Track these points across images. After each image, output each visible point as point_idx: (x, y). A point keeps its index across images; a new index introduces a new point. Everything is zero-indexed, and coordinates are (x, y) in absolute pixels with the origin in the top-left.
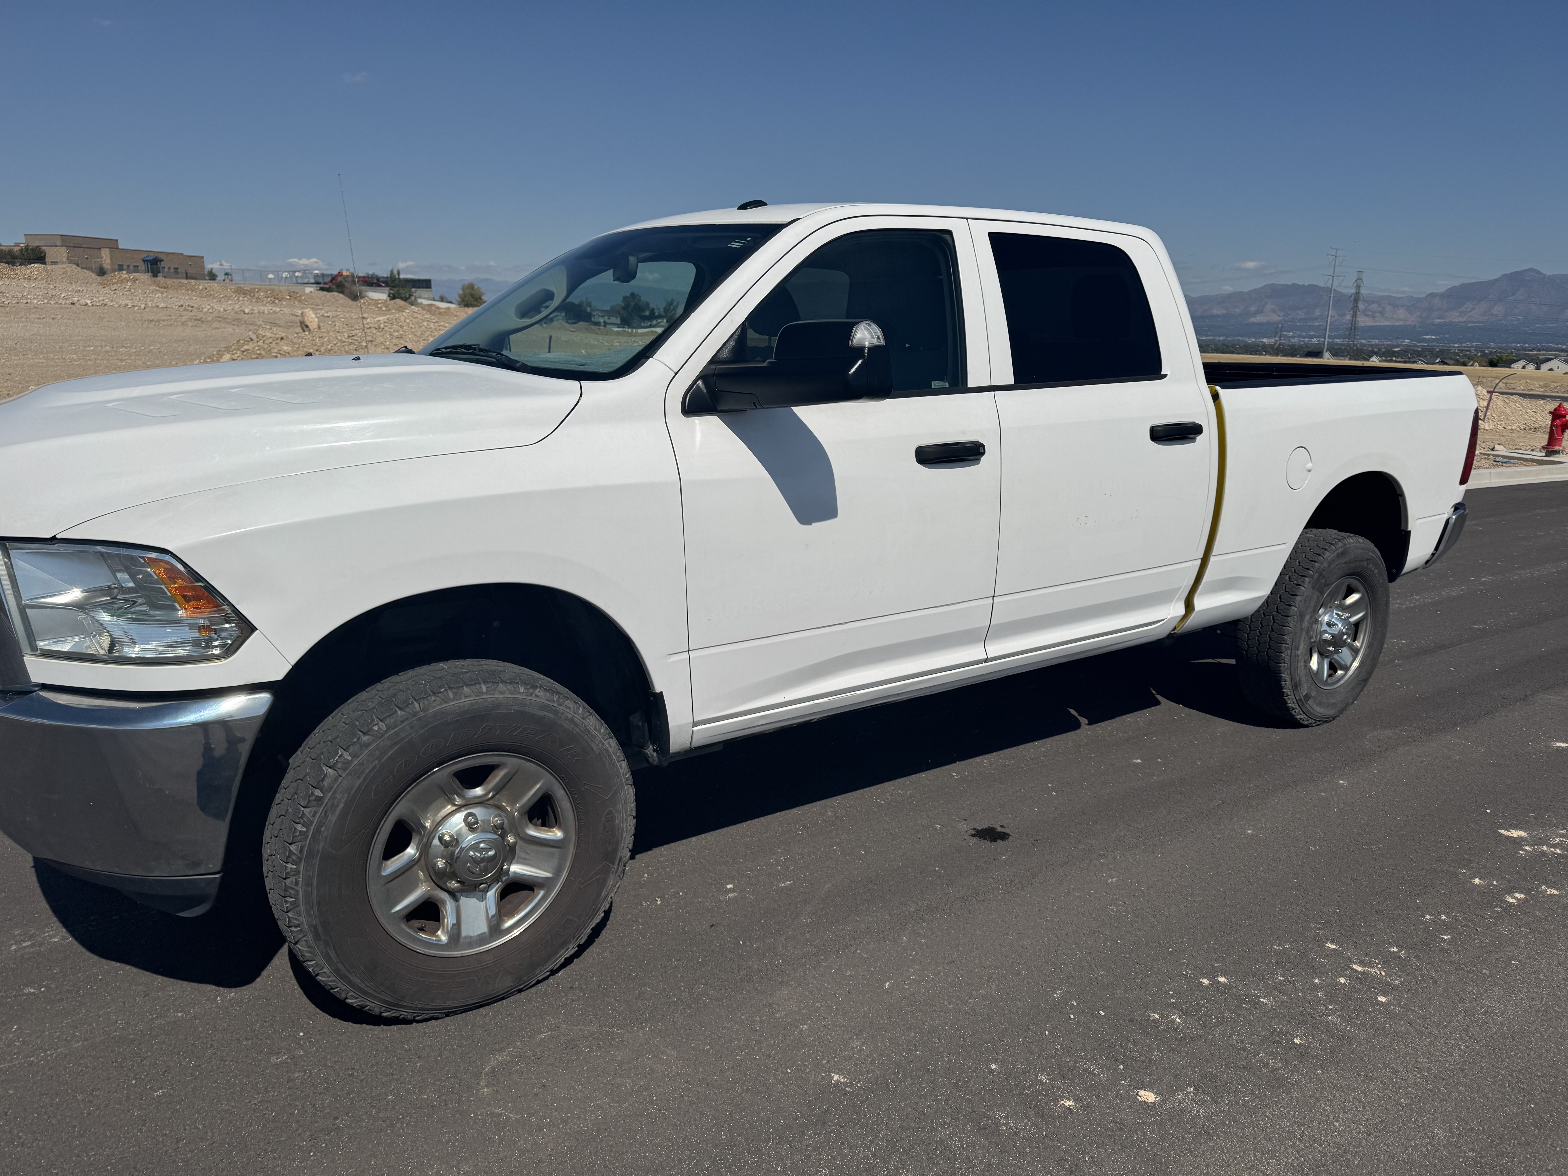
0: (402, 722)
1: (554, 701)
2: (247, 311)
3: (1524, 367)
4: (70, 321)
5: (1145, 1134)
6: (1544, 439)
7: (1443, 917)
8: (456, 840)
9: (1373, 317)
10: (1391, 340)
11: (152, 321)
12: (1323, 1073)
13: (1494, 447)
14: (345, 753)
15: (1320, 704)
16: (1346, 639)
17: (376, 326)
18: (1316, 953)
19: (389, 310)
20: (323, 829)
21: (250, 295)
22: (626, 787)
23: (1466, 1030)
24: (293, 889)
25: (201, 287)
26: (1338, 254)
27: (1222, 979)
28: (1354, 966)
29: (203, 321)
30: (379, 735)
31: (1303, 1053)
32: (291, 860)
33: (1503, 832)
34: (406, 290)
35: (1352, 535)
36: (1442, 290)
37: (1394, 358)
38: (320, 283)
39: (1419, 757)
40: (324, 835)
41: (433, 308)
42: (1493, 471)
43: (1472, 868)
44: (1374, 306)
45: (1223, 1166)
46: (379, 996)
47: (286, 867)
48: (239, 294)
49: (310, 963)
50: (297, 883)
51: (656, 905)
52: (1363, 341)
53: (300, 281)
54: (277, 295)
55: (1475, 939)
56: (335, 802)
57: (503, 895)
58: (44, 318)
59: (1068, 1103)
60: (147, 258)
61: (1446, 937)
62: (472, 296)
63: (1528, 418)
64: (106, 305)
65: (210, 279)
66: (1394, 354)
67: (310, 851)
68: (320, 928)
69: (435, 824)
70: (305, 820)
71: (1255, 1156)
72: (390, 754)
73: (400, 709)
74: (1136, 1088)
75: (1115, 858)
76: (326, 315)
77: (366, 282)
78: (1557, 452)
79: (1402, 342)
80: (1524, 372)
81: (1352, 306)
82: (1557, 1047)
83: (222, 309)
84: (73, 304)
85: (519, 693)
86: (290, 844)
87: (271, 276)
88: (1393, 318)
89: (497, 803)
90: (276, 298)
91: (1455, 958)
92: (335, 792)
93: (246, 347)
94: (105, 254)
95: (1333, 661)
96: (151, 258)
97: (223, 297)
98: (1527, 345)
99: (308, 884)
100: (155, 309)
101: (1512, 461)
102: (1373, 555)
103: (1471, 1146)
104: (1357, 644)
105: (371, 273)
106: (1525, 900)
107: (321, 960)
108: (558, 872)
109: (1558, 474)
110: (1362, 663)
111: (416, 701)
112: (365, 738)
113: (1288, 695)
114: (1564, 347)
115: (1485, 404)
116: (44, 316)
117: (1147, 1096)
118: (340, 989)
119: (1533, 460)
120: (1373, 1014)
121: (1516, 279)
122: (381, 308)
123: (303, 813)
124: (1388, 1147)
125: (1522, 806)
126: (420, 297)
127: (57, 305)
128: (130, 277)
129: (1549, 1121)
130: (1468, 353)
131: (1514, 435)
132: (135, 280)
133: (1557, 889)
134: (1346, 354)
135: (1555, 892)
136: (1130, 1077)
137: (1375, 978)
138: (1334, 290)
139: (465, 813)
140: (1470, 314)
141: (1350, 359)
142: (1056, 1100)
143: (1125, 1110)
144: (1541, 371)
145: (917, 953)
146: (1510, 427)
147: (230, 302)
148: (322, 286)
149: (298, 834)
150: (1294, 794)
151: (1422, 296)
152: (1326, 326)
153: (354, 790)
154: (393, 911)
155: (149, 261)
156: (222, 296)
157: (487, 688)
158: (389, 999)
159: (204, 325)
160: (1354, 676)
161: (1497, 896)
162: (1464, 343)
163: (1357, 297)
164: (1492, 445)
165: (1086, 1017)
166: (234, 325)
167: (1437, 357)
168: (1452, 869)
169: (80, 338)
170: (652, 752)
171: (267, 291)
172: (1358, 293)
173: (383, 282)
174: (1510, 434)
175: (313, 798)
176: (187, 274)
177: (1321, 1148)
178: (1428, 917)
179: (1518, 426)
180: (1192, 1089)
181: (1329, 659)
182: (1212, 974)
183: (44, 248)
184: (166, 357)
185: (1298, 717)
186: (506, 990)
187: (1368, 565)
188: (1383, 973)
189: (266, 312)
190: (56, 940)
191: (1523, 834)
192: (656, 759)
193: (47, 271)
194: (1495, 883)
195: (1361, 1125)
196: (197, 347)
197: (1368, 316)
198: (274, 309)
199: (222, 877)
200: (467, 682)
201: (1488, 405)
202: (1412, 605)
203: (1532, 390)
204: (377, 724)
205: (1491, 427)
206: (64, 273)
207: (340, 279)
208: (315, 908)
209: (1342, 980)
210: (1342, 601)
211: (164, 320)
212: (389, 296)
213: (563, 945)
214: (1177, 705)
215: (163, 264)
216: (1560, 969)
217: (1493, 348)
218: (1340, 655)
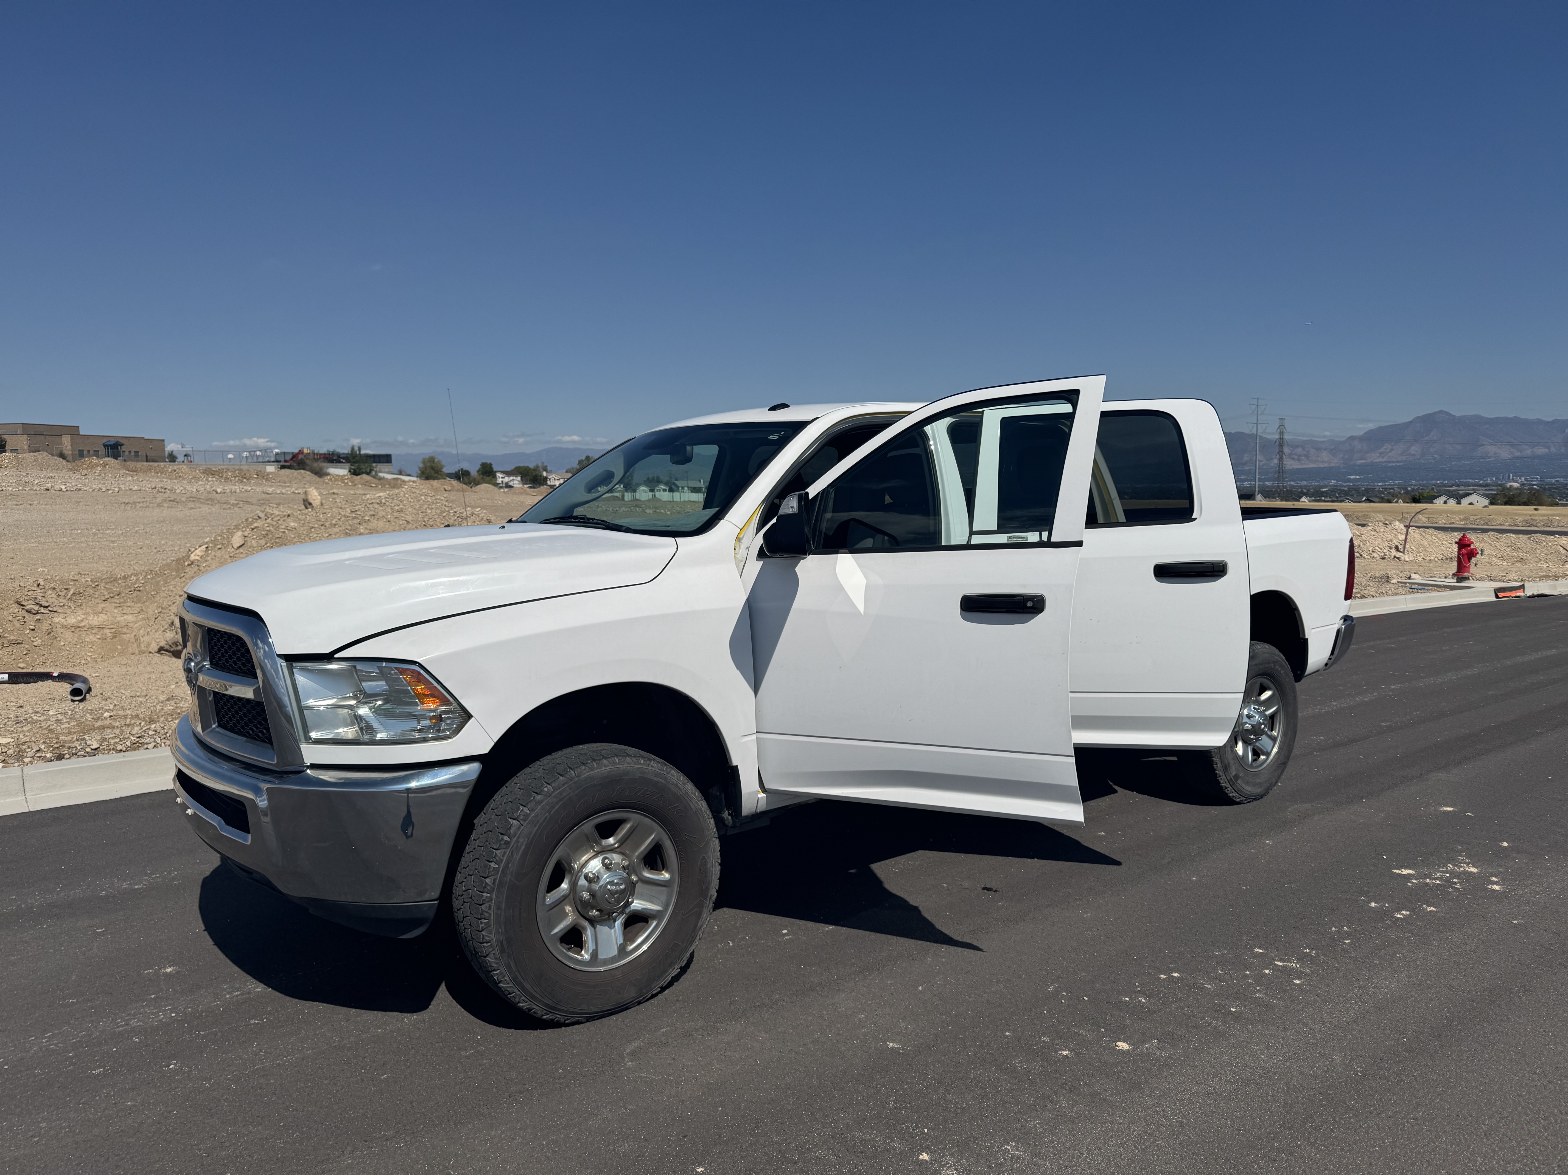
0: (563, 785)
1: (664, 770)
2: (219, 490)
3: (1445, 502)
4: (47, 507)
5: (1123, 1068)
6: (1453, 567)
7: (1346, 928)
8: (597, 878)
9: (1299, 460)
10: (1318, 482)
11: (128, 503)
12: (1252, 1027)
13: (1410, 576)
14: (525, 808)
15: (1248, 783)
16: (1264, 728)
17: (378, 501)
18: (1247, 955)
19: (355, 485)
20: (510, 865)
21: (218, 475)
22: (714, 839)
23: (1359, 998)
24: (487, 912)
25: (170, 470)
26: (1259, 404)
27: (1176, 975)
28: (1276, 963)
29: (178, 502)
30: (549, 795)
31: (1237, 1017)
32: (486, 890)
33: (1395, 871)
34: (366, 465)
35: (1259, 642)
36: (1360, 433)
37: (1323, 498)
38: (280, 462)
39: (1331, 822)
40: (511, 870)
41: (399, 482)
42: (1409, 596)
43: (1370, 896)
44: (1299, 450)
45: (1180, 1083)
46: (542, 999)
47: (482, 895)
48: (207, 474)
49: (495, 972)
50: (490, 908)
51: (729, 946)
52: (1292, 483)
53: (261, 460)
54: (245, 474)
55: (1369, 942)
56: (519, 844)
57: (627, 925)
58: (21, 504)
59: (1064, 1053)
60: (107, 444)
61: (1346, 941)
62: (433, 468)
63: (1444, 549)
64: (80, 490)
65: (171, 461)
66: (1322, 494)
67: (500, 882)
68: (504, 943)
69: (581, 866)
70: (497, 859)
71: (1203, 1077)
72: (556, 808)
73: (561, 775)
74: (1115, 1042)
75: (1088, 901)
76: (296, 492)
77: (327, 458)
78: (1467, 578)
79: (1329, 483)
80: (1445, 507)
81: (1277, 451)
82: (1427, 1006)
83: (195, 490)
84: (47, 490)
85: (640, 764)
86: (485, 878)
87: (230, 456)
88: (1317, 461)
89: (623, 851)
90: (243, 477)
91: (1353, 954)
92: (519, 837)
93: (255, 525)
94: (66, 440)
95: (1255, 748)
96: (111, 443)
97: (192, 478)
98: (1446, 482)
99: (499, 908)
100: (129, 493)
101: (1427, 588)
102: (1278, 658)
103: (1359, 1065)
104: (1275, 733)
105: (331, 450)
106: (1410, 915)
107: (503, 969)
108: (666, 907)
109: (1468, 598)
110: (1280, 749)
111: (572, 769)
112: (539, 797)
113: (1220, 776)
114: (1481, 482)
115: (1403, 537)
116: (21, 502)
117: (1123, 1046)
118: (516, 994)
119: (1445, 587)
120: (1290, 991)
121: (1429, 421)
122: (347, 483)
123: (496, 854)
124: (1299, 1068)
125: (1412, 853)
126: (381, 472)
127: (32, 492)
128: (100, 462)
129: (1417, 1049)
130: (1392, 490)
131: (1431, 565)
132: (104, 465)
133: (1435, 907)
134: (1277, 495)
135: (1433, 909)
136: (1110, 1036)
137: (1292, 969)
138: (1259, 436)
139: (601, 857)
140: (1390, 454)
141: (1282, 500)
142: (1056, 1051)
143: (1107, 1055)
144: (1462, 505)
145: (940, 967)
146: (1429, 558)
147: (200, 483)
148: (282, 463)
149: (492, 870)
150: (1229, 852)
151: (1344, 440)
152: (1256, 470)
153: (532, 836)
154: (552, 933)
155: (110, 445)
156: (190, 477)
157: (619, 760)
158: (550, 1002)
159: (179, 506)
160: (1274, 760)
161: (1389, 914)
162: (1387, 482)
163: (1281, 443)
164: (1409, 574)
165: (1074, 1001)
166: (208, 504)
167: (1364, 495)
168: (1353, 897)
169: (63, 522)
170: (727, 815)
171: (235, 471)
172: (1282, 439)
173: (343, 458)
174: (1427, 564)
175: (503, 842)
176: (147, 456)
177: (1251, 1071)
178: (1334, 929)
179: (1436, 557)
180: (1156, 1041)
181: (1252, 747)
182: (1169, 972)
183: (5, 437)
184: (154, 537)
185: (1231, 795)
186: (631, 1000)
187: (1274, 666)
188: (1298, 966)
189: (238, 491)
190: (259, 990)
191: (1411, 872)
192: (731, 821)
193: (18, 459)
194: (1387, 905)
195: (1280, 1056)
196: (180, 526)
197: (1293, 459)
198: (245, 488)
199: (439, 903)
200: (605, 756)
201: (1406, 539)
202: (1330, 709)
203: (1453, 523)
204: (546, 787)
205: (1411, 559)
206: (35, 461)
207: (300, 456)
208: (503, 927)
209: (1267, 971)
210: (1258, 698)
211: (139, 502)
212: (350, 471)
213: (671, 965)
214: (1132, 793)
215: (123, 448)
216: (1433, 958)
217: (1415, 485)
218: (1260, 742)
